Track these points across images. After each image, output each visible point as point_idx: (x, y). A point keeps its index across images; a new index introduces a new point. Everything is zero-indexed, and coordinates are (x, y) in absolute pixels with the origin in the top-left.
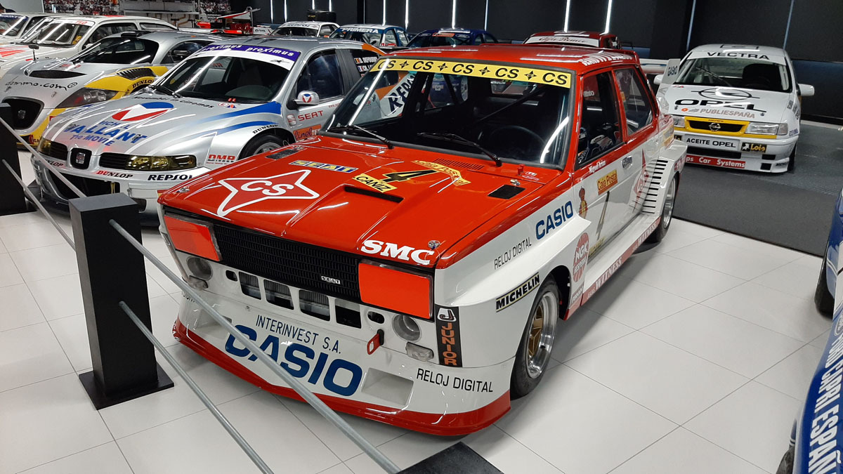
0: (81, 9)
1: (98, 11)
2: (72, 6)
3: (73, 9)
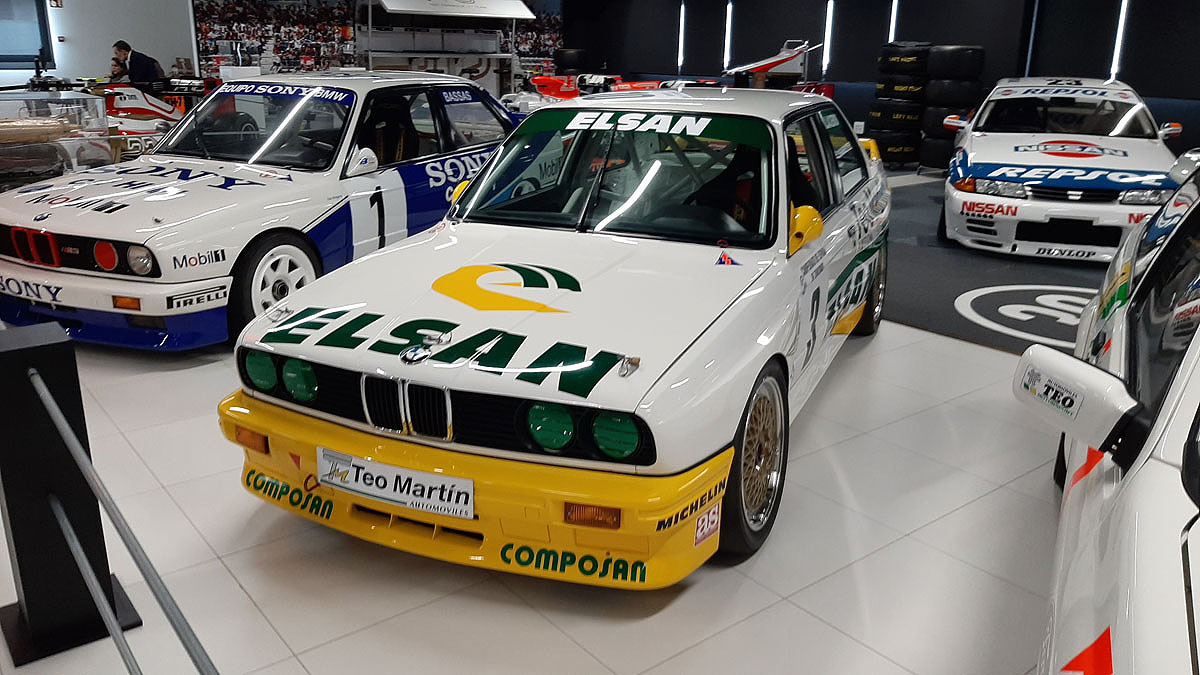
2: (256, 44)
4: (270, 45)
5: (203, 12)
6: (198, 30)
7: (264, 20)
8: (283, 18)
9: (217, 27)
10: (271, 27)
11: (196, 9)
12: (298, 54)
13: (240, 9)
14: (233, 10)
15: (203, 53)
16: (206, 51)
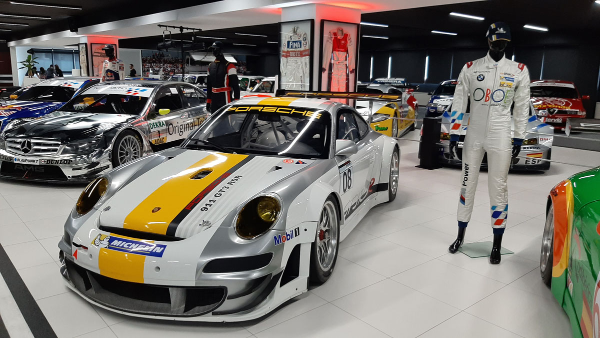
0: (163, 71)
1: (172, 72)
2: (158, 69)
3: (159, 71)
4: (162, 69)
5: (145, 61)
6: (143, 65)
7: (160, 62)
8: (165, 62)
9: (148, 64)
10: (162, 64)
11: (142, 60)
12: (169, 72)
13: (154, 60)
14: (152, 60)
15: (144, 71)
16: (145, 71)
